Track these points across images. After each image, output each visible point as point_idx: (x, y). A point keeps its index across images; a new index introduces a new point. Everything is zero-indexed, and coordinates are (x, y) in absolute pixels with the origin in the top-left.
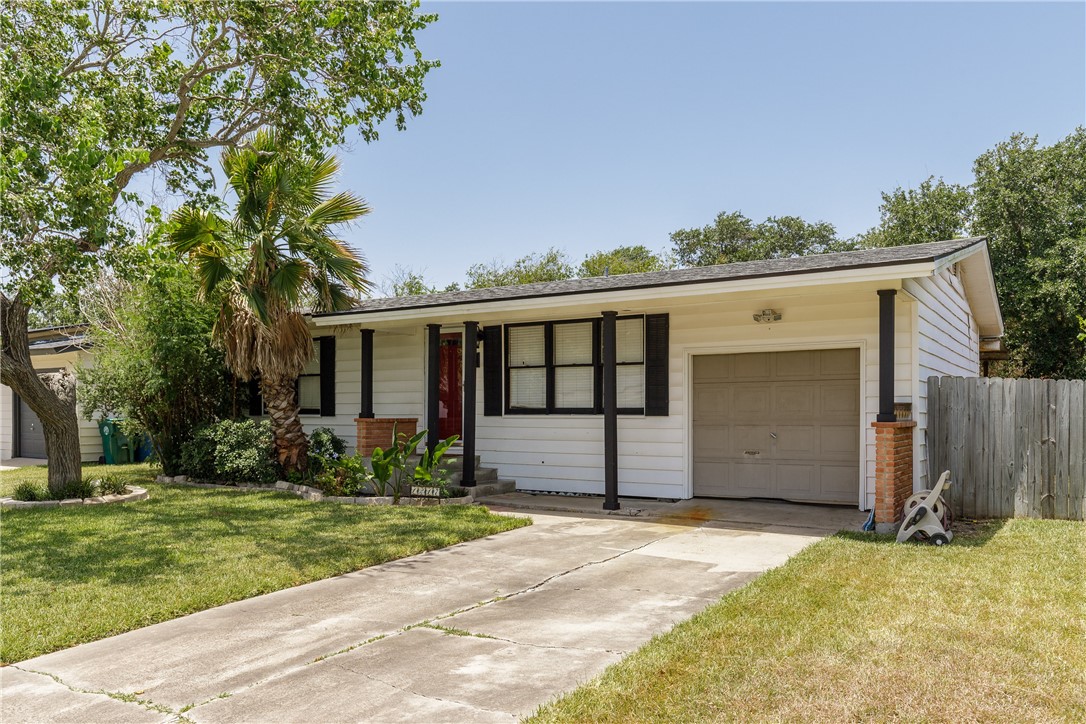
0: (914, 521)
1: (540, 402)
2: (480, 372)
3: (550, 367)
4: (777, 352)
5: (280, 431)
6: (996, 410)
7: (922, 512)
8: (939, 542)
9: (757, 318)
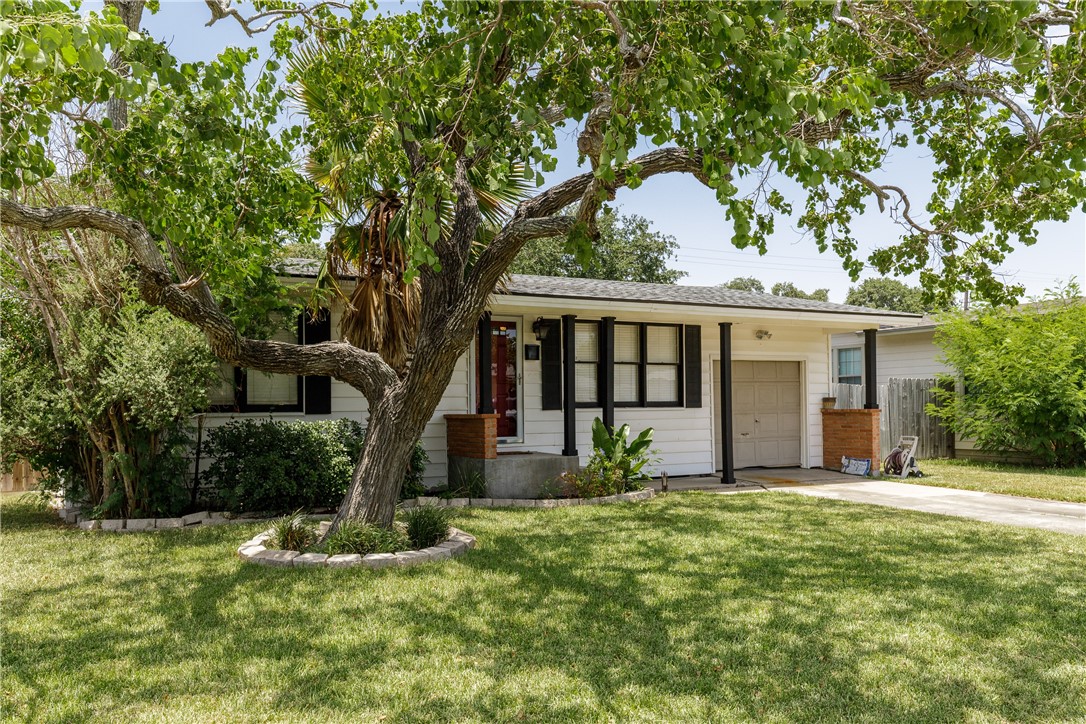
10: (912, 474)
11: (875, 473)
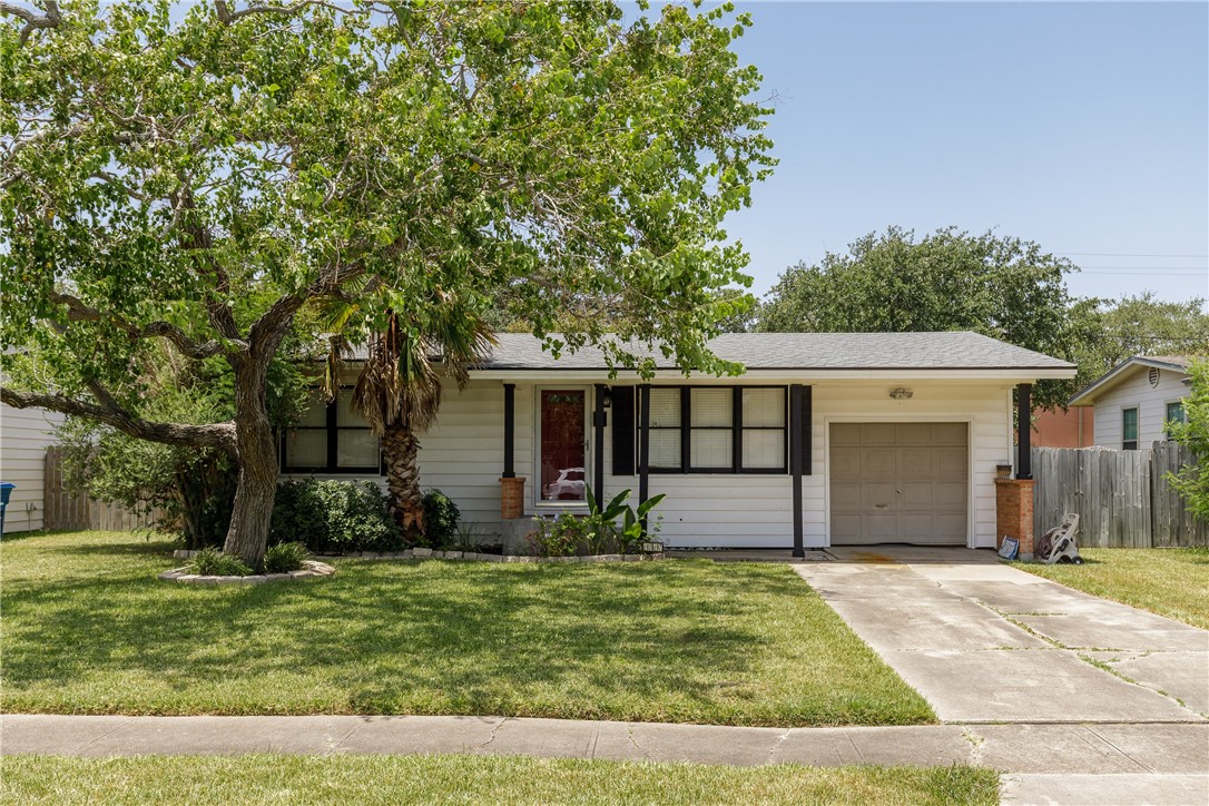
0: (1060, 549)
1: (675, 461)
2: (608, 431)
3: (685, 428)
4: (895, 423)
5: (406, 492)
6: (1045, 471)
7: (1066, 543)
8: (1078, 562)
9: (893, 395)
10: (1065, 560)
11: (1022, 556)
